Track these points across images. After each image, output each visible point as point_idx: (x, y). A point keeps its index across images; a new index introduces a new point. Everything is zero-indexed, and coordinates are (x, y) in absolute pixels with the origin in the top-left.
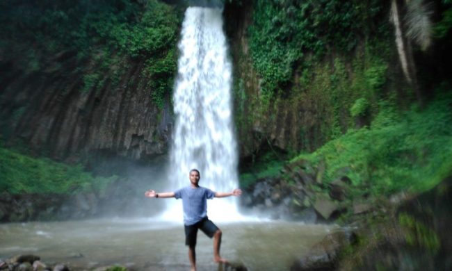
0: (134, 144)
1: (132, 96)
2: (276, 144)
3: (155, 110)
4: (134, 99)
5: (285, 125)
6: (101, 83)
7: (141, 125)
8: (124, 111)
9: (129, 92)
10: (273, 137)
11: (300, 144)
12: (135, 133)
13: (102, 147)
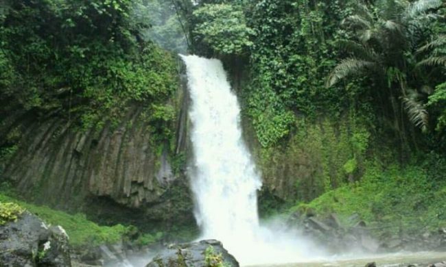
0: (133, 191)
1: (130, 141)
2: (276, 194)
3: (153, 157)
4: (131, 143)
5: (283, 177)
6: (100, 125)
7: (140, 171)
8: (122, 156)
9: (127, 136)
10: (273, 187)
11: (296, 195)
12: (134, 180)
13: (100, 194)
